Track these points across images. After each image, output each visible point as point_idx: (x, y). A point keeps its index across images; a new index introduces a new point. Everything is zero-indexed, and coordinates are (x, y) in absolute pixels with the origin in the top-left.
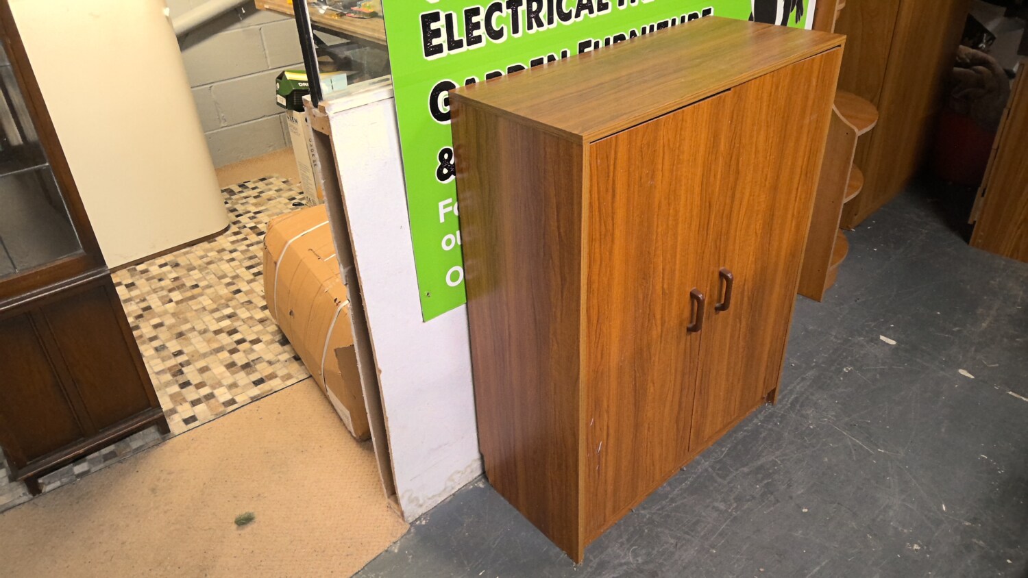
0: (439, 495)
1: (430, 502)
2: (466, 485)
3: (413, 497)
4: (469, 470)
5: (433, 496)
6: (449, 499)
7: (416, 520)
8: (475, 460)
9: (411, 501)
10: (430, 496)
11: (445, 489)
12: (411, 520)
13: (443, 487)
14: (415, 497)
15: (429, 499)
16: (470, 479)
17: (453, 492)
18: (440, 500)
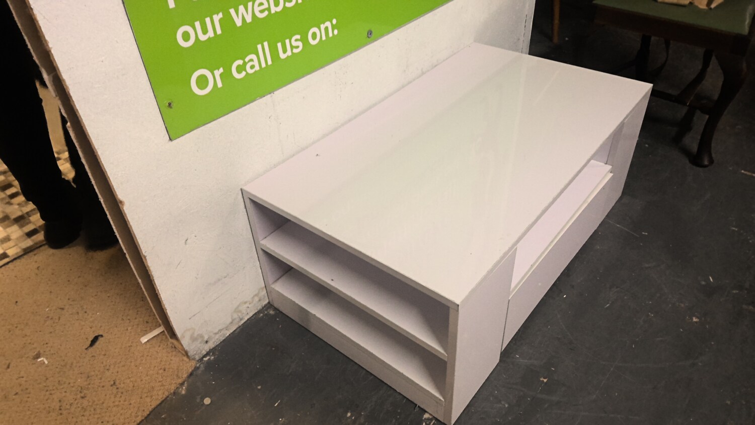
0: (227, 328)
1: (217, 336)
2: (255, 314)
3: (195, 335)
4: (257, 299)
5: (220, 331)
6: (238, 330)
7: (205, 356)
8: (262, 289)
9: (193, 339)
10: (216, 331)
11: (232, 323)
12: (197, 358)
13: (230, 320)
14: (198, 335)
15: (216, 334)
16: (259, 307)
17: (242, 322)
18: (228, 333)
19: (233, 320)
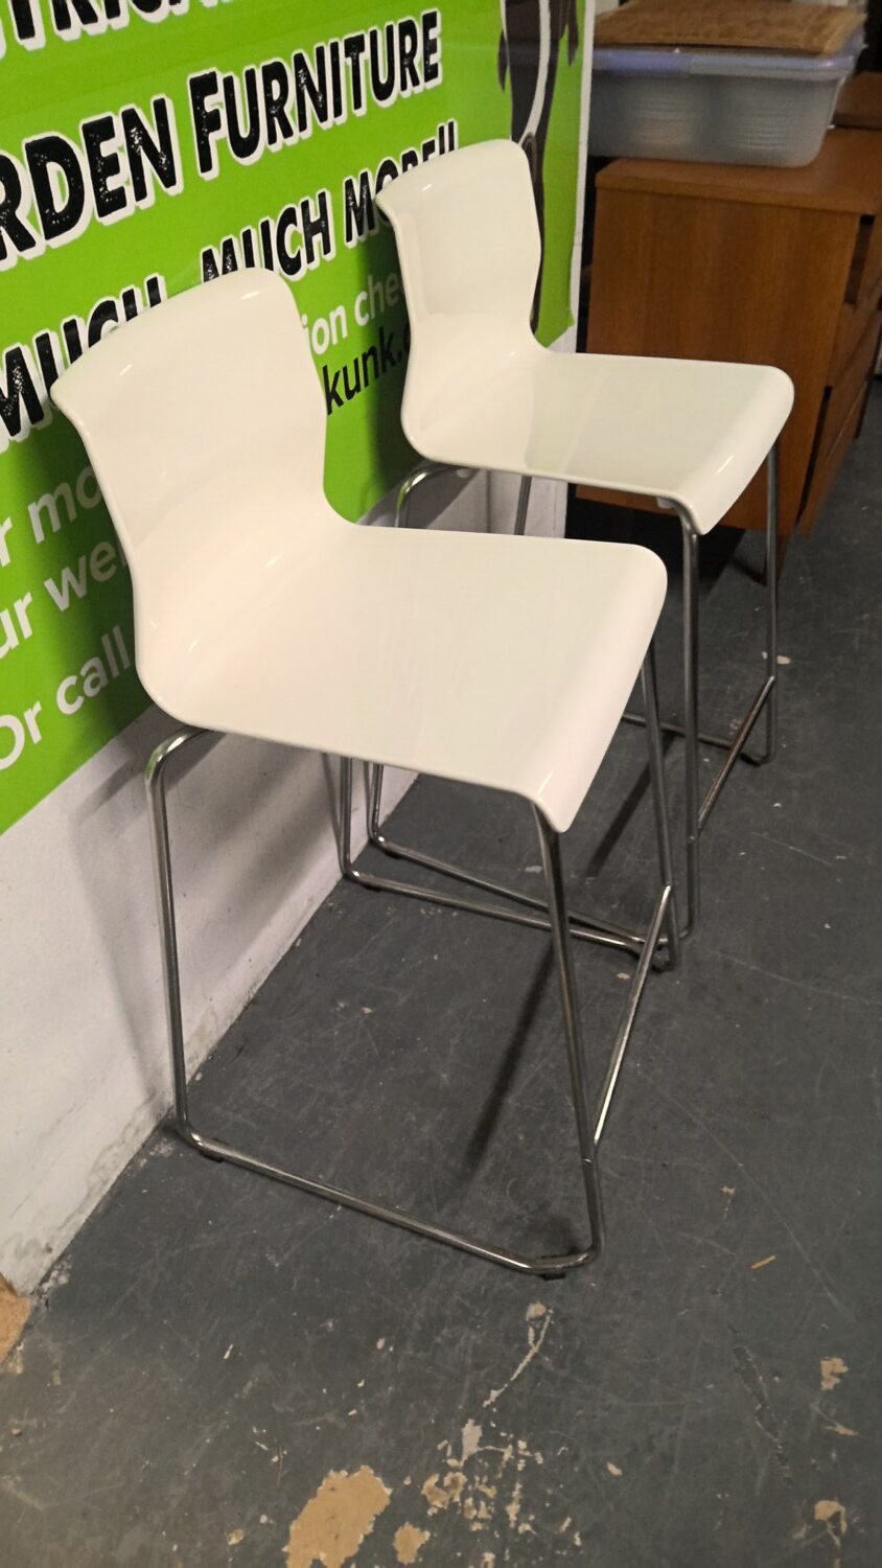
0: (80, 1210)
1: (64, 1232)
2: (131, 1162)
3: (24, 1244)
4: (131, 1132)
5: (69, 1219)
7: (45, 1279)
8: (139, 1109)
9: (21, 1254)
10: (60, 1222)
11: (88, 1195)
12: (31, 1288)
13: (85, 1192)
14: (29, 1243)
15: (62, 1227)
16: (136, 1147)
17: (108, 1187)
18: (82, 1219)
19: (91, 1190)
